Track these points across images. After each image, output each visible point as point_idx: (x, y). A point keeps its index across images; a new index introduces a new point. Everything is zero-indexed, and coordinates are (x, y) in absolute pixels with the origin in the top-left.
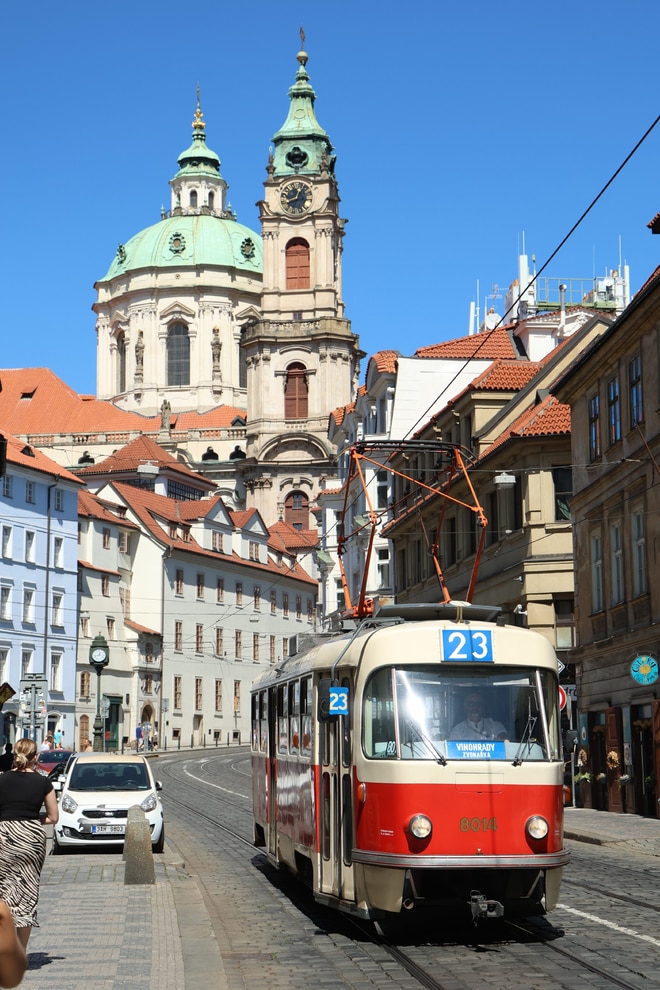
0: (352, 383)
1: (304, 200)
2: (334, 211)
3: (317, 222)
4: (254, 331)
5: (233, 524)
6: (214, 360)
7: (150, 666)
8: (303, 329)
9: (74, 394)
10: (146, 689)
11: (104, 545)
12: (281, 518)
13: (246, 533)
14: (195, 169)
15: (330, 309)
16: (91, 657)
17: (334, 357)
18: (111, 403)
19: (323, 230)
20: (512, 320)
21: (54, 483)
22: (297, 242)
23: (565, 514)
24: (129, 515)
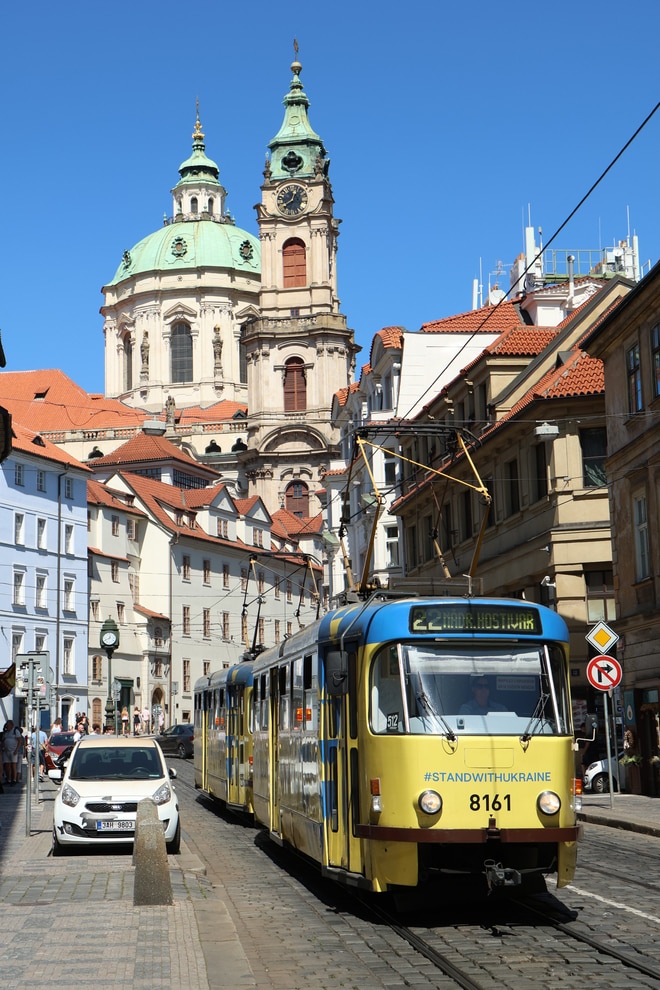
0: (349, 376)
1: (301, 202)
2: (329, 211)
3: (313, 222)
4: (253, 328)
5: (237, 511)
6: (215, 357)
7: (159, 650)
8: (301, 325)
9: (84, 393)
10: (156, 671)
11: (113, 533)
12: (283, 506)
13: (250, 520)
14: (195, 177)
15: (326, 305)
16: (101, 641)
17: (331, 351)
18: (118, 401)
19: (318, 230)
20: (518, 294)
21: (64, 471)
22: (294, 242)
23: (594, 480)
24: (137, 503)
